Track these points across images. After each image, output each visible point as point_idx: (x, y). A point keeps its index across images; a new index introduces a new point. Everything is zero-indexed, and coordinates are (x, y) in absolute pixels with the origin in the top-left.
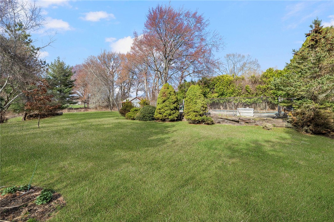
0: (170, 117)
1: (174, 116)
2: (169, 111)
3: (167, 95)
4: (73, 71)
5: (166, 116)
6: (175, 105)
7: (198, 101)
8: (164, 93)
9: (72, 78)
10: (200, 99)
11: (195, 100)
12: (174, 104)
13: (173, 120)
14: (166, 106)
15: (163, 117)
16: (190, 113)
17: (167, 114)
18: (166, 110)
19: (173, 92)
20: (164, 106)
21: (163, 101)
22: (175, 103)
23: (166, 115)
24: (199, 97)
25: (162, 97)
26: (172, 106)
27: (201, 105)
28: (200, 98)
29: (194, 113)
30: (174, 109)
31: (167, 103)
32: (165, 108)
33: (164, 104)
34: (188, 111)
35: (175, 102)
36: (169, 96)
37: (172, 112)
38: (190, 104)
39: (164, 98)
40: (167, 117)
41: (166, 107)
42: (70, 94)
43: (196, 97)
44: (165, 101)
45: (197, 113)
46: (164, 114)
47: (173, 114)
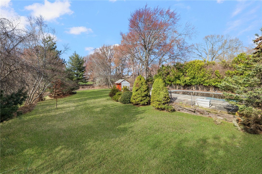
0: (141, 103)
1: (145, 102)
2: (140, 98)
3: (139, 85)
5: (138, 102)
6: (146, 93)
7: (161, 92)
8: (138, 84)
9: (84, 65)
10: (163, 91)
11: (159, 92)
12: (145, 92)
13: (144, 105)
14: (138, 94)
15: (136, 102)
16: (155, 102)
17: (139, 100)
18: (138, 97)
19: (144, 83)
20: (137, 94)
21: (136, 90)
23: (138, 101)
24: (162, 89)
25: (136, 87)
26: (143, 94)
27: (163, 96)
28: (163, 90)
29: (158, 102)
30: (145, 96)
31: (139, 92)
32: (138, 95)
33: (137, 92)
34: (153, 100)
35: (146, 90)
36: (141, 86)
37: (143, 98)
38: (155, 95)
39: (137, 88)
40: (139, 102)
41: (139, 94)
43: (159, 89)
44: (138, 90)
45: (160, 103)
46: (137, 100)
47: (144, 100)
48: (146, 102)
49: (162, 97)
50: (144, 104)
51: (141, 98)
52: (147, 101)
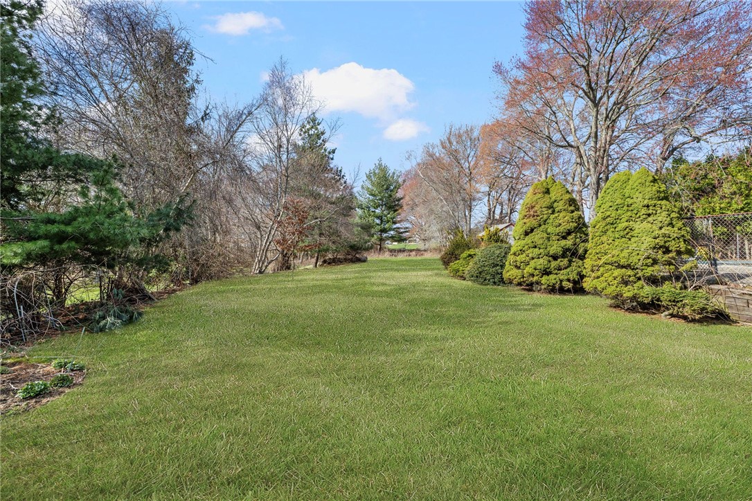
0: (544, 280)
1: (562, 277)
2: (541, 261)
3: (539, 213)
4: (400, 180)
5: (533, 275)
6: (568, 243)
7: (639, 227)
8: (532, 207)
9: (399, 194)
10: (650, 219)
11: (626, 224)
12: (564, 238)
13: (552, 290)
14: (532, 245)
15: (523, 277)
16: (601, 269)
17: (535, 269)
18: (533, 258)
19: (562, 202)
20: (526, 247)
21: (526, 232)
22: (569, 237)
23: (531, 271)
24: (644, 211)
25: (525, 221)
26: (556, 247)
27: (648, 241)
28: (649, 215)
29: (617, 272)
30: (563, 256)
31: (537, 237)
32: (531, 250)
33: (528, 239)
34: (595, 263)
35: (569, 233)
36: (545, 217)
37: (554, 264)
38: (604, 238)
39: (532, 222)
40: (535, 278)
41: (535, 247)
42: (395, 223)
43: (629, 214)
44: (532, 230)
45: (630, 272)
46: (528, 270)
47: (560, 269)
48: (568, 280)
49: (644, 247)
50: (557, 286)
51: (546, 262)
52: (573, 276)
